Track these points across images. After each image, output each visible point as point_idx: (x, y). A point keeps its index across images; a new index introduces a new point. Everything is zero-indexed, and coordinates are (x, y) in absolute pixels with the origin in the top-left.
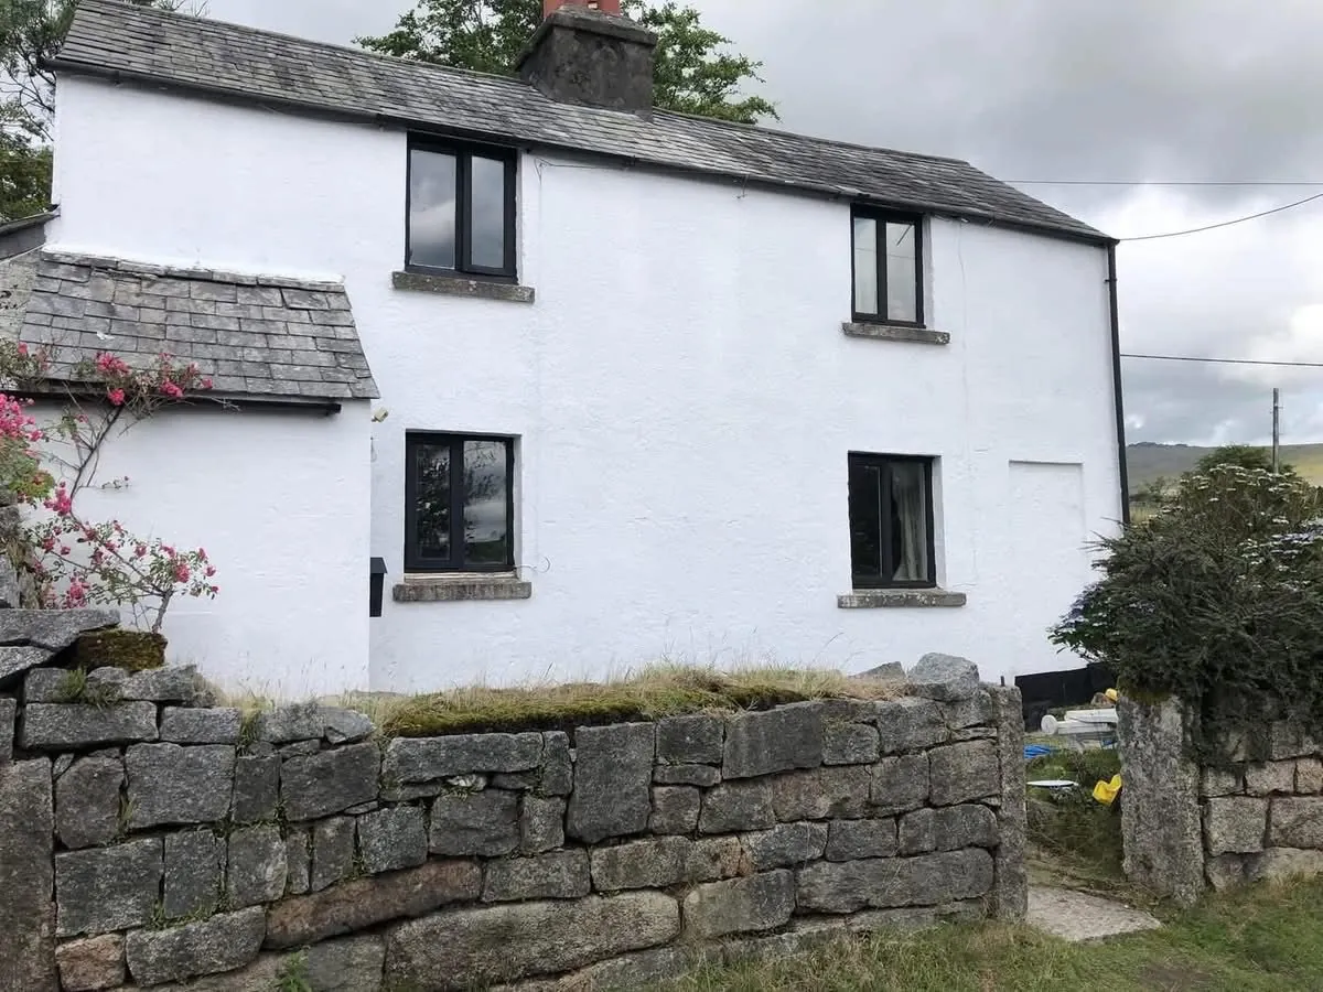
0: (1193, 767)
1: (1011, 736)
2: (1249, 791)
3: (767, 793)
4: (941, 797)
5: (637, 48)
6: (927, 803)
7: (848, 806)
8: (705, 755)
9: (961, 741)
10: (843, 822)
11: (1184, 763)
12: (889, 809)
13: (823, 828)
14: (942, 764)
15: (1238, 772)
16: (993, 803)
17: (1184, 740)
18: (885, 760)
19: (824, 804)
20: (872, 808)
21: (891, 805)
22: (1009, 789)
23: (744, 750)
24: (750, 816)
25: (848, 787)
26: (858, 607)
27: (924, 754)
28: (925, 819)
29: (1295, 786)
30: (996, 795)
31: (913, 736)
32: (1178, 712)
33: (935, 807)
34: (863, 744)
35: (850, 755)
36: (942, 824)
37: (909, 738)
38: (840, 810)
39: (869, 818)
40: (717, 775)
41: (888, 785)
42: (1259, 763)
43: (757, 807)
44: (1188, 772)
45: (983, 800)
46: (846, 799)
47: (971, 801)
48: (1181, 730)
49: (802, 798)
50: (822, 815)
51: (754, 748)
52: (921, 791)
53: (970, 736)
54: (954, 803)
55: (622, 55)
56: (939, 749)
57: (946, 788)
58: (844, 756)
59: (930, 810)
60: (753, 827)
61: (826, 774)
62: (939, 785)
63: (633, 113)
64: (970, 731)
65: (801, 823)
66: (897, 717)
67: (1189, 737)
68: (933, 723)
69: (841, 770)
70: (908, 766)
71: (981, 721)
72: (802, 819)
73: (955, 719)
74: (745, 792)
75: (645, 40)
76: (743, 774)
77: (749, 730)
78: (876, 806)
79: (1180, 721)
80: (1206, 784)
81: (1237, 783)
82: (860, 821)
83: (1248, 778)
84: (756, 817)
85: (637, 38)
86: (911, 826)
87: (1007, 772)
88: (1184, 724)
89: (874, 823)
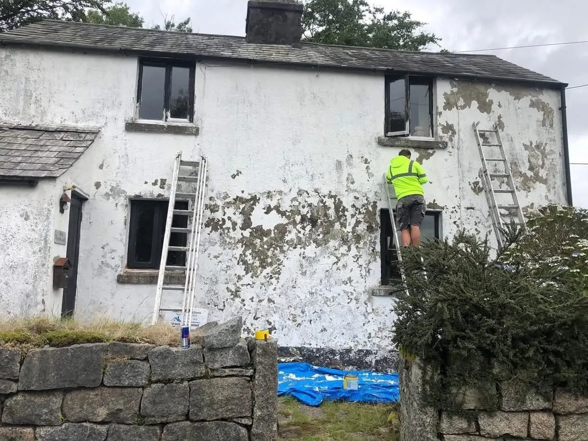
0: (431, 410)
1: (264, 376)
2: (482, 433)
3: (56, 401)
4: (196, 415)
5: (293, 13)
6: (187, 417)
7: (121, 415)
8: (5, 374)
9: (218, 377)
10: (117, 426)
11: (422, 407)
12: (153, 419)
13: (103, 429)
14: (199, 391)
15: (472, 416)
16: (243, 422)
17: (424, 389)
18: (154, 386)
19: (102, 413)
20: (142, 418)
21: (153, 416)
22: (259, 413)
23: (35, 372)
24: (39, 416)
25: (122, 401)
26: (384, 296)
27: (186, 383)
28: (183, 429)
29: (529, 432)
30: (246, 417)
31: (178, 371)
32: (420, 368)
33: (191, 421)
34: (136, 374)
35: (124, 381)
36: (199, 433)
37: (173, 372)
38: (114, 417)
39: (139, 425)
40: (14, 387)
41: (154, 403)
42: (490, 412)
43: (45, 410)
44: (426, 413)
45: (235, 420)
46: (121, 410)
47: (223, 419)
48: (420, 382)
49: (85, 407)
50: (100, 419)
51: (44, 372)
52: (181, 409)
53: (226, 374)
54: (208, 419)
55: (285, 18)
56: (198, 381)
57: (201, 409)
58: (120, 381)
59: (189, 423)
60: (42, 423)
61: (106, 391)
62: (195, 406)
63: (290, 45)
64: (227, 370)
65: (84, 424)
66: (166, 358)
67: (428, 387)
68: (195, 363)
69: (118, 390)
70: (172, 391)
71: (239, 364)
72: (85, 421)
73: (214, 361)
74: (39, 400)
75: (297, 9)
76: (32, 388)
77: (41, 360)
78: (144, 417)
79: (421, 375)
80: (442, 424)
81: (469, 425)
82: (132, 426)
83: (481, 422)
84: (44, 417)
85: (292, 8)
86: (172, 433)
87: (259, 401)
88: (423, 378)
89: (142, 429)
